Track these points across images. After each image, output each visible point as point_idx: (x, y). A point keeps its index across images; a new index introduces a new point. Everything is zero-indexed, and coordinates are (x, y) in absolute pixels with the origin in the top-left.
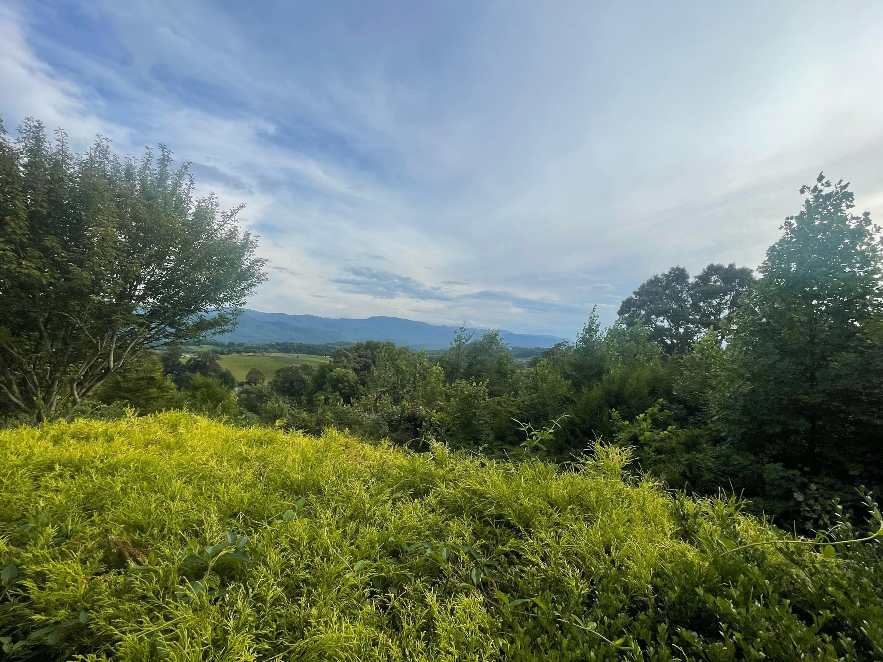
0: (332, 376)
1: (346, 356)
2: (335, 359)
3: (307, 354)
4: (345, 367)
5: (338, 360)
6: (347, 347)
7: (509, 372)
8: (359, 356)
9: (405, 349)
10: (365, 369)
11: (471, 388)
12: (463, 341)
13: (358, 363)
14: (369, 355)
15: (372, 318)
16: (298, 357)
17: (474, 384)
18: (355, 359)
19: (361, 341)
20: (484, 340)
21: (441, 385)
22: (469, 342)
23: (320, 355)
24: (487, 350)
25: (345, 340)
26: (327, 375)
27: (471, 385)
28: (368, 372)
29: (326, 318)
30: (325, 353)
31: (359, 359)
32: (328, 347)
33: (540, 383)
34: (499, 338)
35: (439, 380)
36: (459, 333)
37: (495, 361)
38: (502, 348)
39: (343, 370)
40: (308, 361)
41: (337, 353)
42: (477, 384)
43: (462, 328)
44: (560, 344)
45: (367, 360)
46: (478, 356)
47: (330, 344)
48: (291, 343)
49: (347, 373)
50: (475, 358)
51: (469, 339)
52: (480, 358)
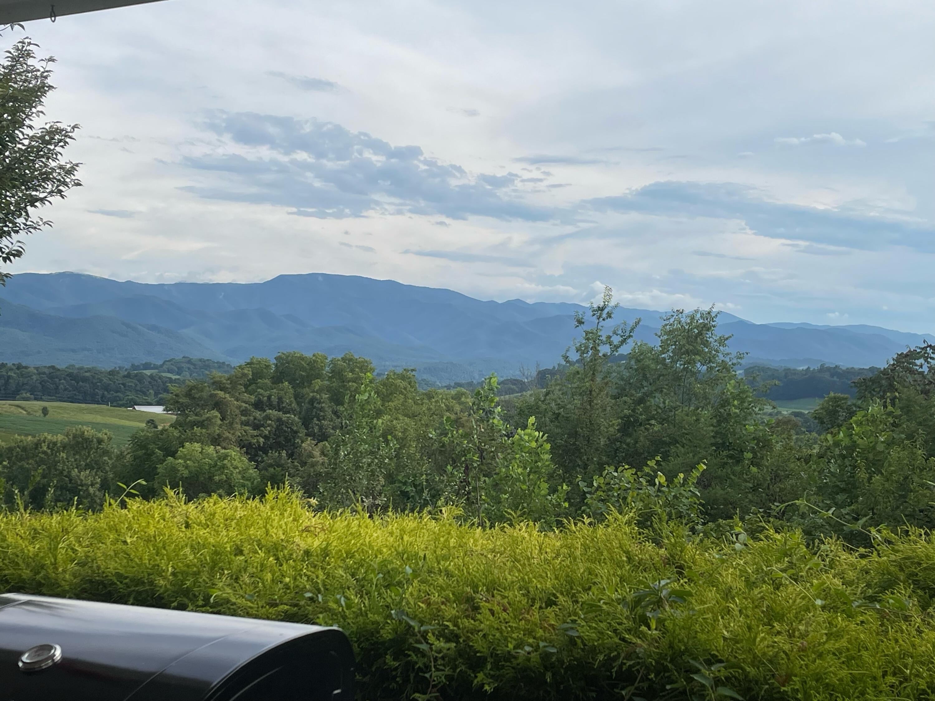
0: (174, 469)
1: (218, 405)
2: (183, 414)
3: (72, 400)
4: (216, 441)
5: (192, 418)
6: (217, 374)
7: (753, 444)
8: (258, 405)
9: (403, 378)
10: (278, 446)
11: (652, 490)
12: (604, 349)
13: (256, 427)
14: (289, 399)
15: (282, 280)
16: (45, 411)
17: (661, 479)
18: (244, 412)
19: (258, 356)
20: (665, 347)
21: (545, 486)
22: (625, 350)
23: (116, 402)
24: (677, 378)
25: (196, 355)
26: (161, 468)
27: (652, 483)
28: (290, 456)
29: (129, 282)
30: (132, 396)
31: (258, 414)
32: (140, 378)
33: (862, 475)
34: (712, 338)
35: (535, 471)
36: (591, 322)
37: (706, 413)
38: (724, 367)
39: (211, 449)
40: (87, 424)
41: (188, 395)
42: (670, 480)
43: (601, 309)
44: (911, 356)
45: (284, 417)
46: (650, 394)
47: (147, 366)
48: (19, 367)
49: (225, 457)
50: (641, 401)
51: (623, 342)
52: (657, 400)
